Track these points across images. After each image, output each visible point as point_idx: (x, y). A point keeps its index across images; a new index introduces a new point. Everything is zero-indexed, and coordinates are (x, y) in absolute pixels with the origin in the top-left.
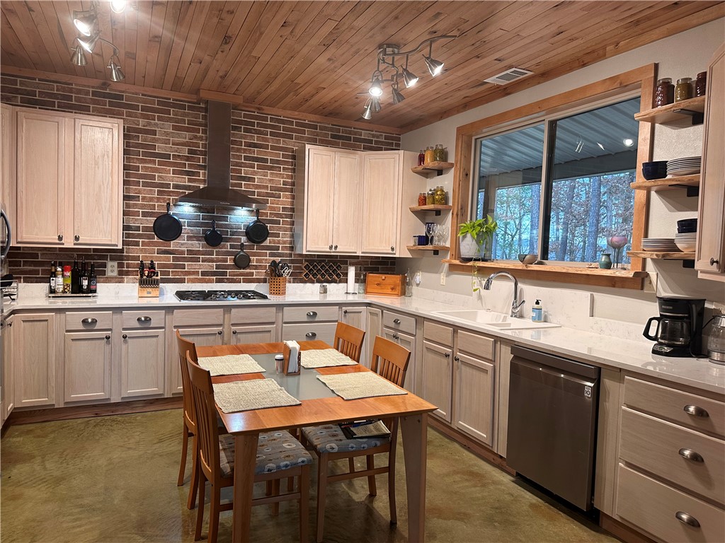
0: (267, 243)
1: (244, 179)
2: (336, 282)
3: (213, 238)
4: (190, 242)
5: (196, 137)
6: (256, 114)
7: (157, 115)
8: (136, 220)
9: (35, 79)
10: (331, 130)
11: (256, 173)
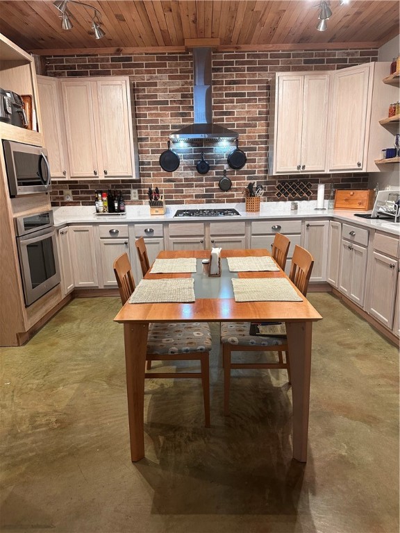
0: (245, 168)
1: (225, 113)
2: (306, 199)
3: (203, 167)
4: (185, 172)
5: (186, 83)
6: (235, 53)
7: (156, 69)
8: (148, 157)
9: (74, 56)
10: (304, 55)
11: (234, 107)
